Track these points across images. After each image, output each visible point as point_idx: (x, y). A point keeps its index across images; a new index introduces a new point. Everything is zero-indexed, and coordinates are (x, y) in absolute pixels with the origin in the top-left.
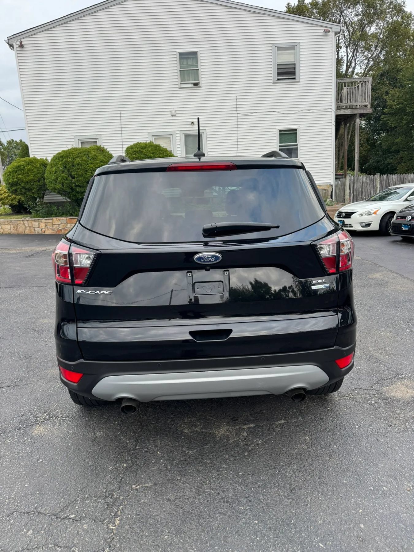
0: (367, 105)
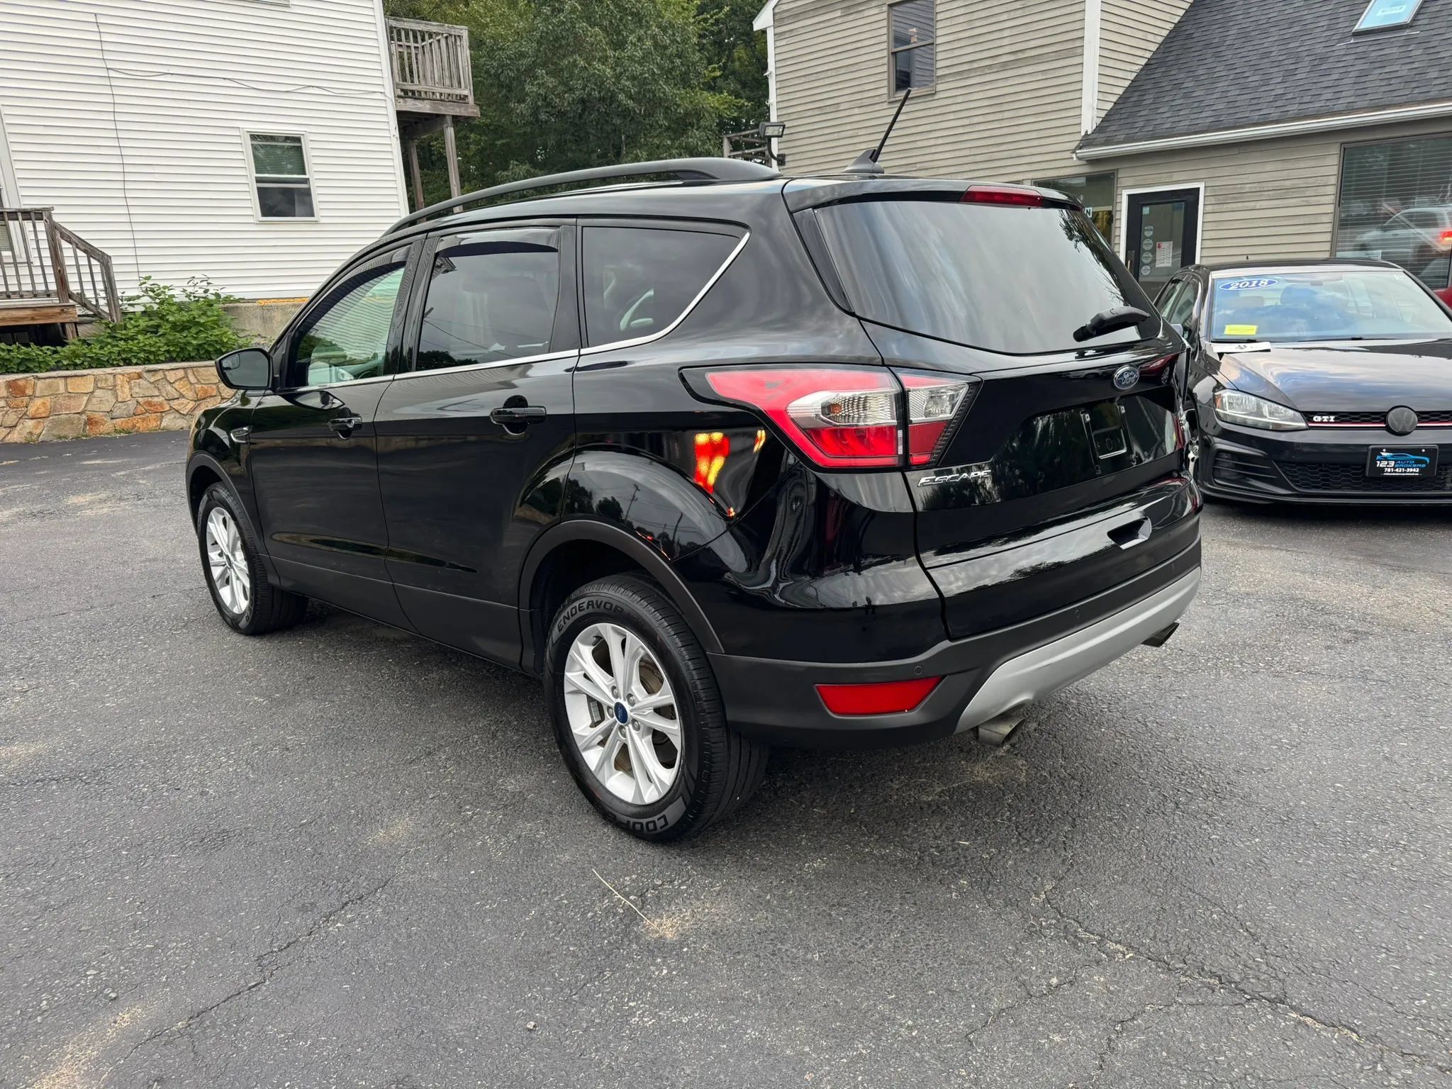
0: (466, 96)
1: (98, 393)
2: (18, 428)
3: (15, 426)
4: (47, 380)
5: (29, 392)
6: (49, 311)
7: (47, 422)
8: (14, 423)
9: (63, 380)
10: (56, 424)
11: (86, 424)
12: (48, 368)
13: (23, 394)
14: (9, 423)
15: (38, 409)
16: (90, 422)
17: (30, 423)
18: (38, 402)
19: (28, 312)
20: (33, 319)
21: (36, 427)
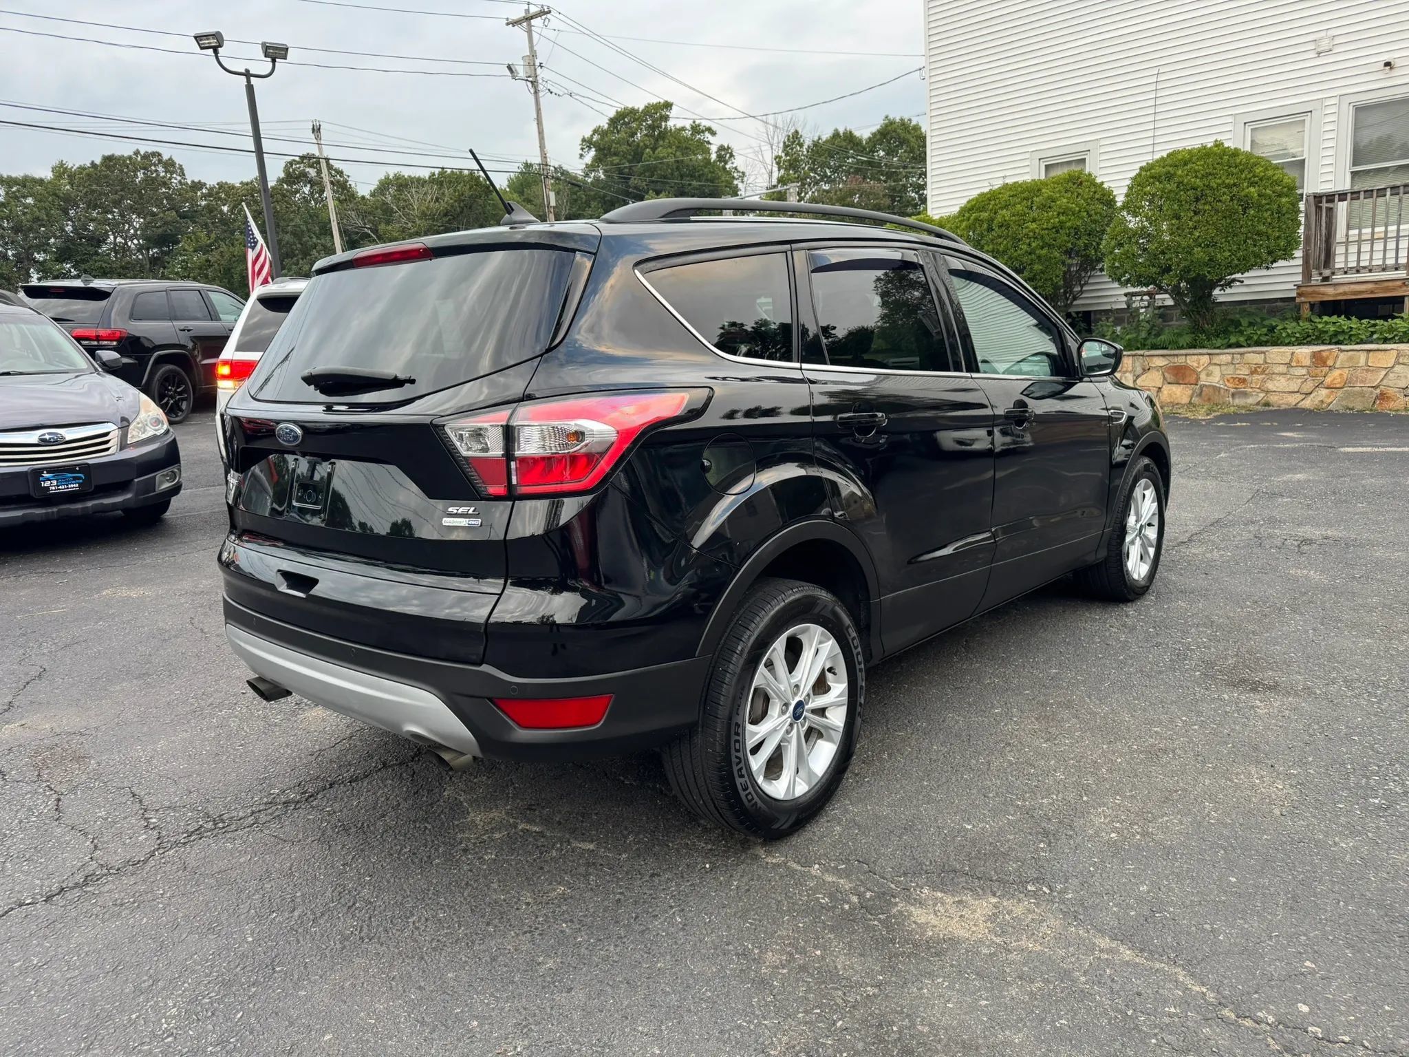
1: (1398, 368)
2: (1312, 396)
3: (1310, 393)
4: (1350, 353)
5: (1330, 363)
6: (1390, 284)
7: (1340, 393)
8: (1310, 391)
9: (1365, 353)
10: (1348, 395)
11: (1377, 398)
12: (1358, 341)
13: (1325, 365)
14: (1305, 390)
15: (1334, 379)
16: (1383, 397)
17: (1324, 392)
18: (1336, 373)
19: (1370, 286)
20: (1372, 292)
21: (1328, 396)
